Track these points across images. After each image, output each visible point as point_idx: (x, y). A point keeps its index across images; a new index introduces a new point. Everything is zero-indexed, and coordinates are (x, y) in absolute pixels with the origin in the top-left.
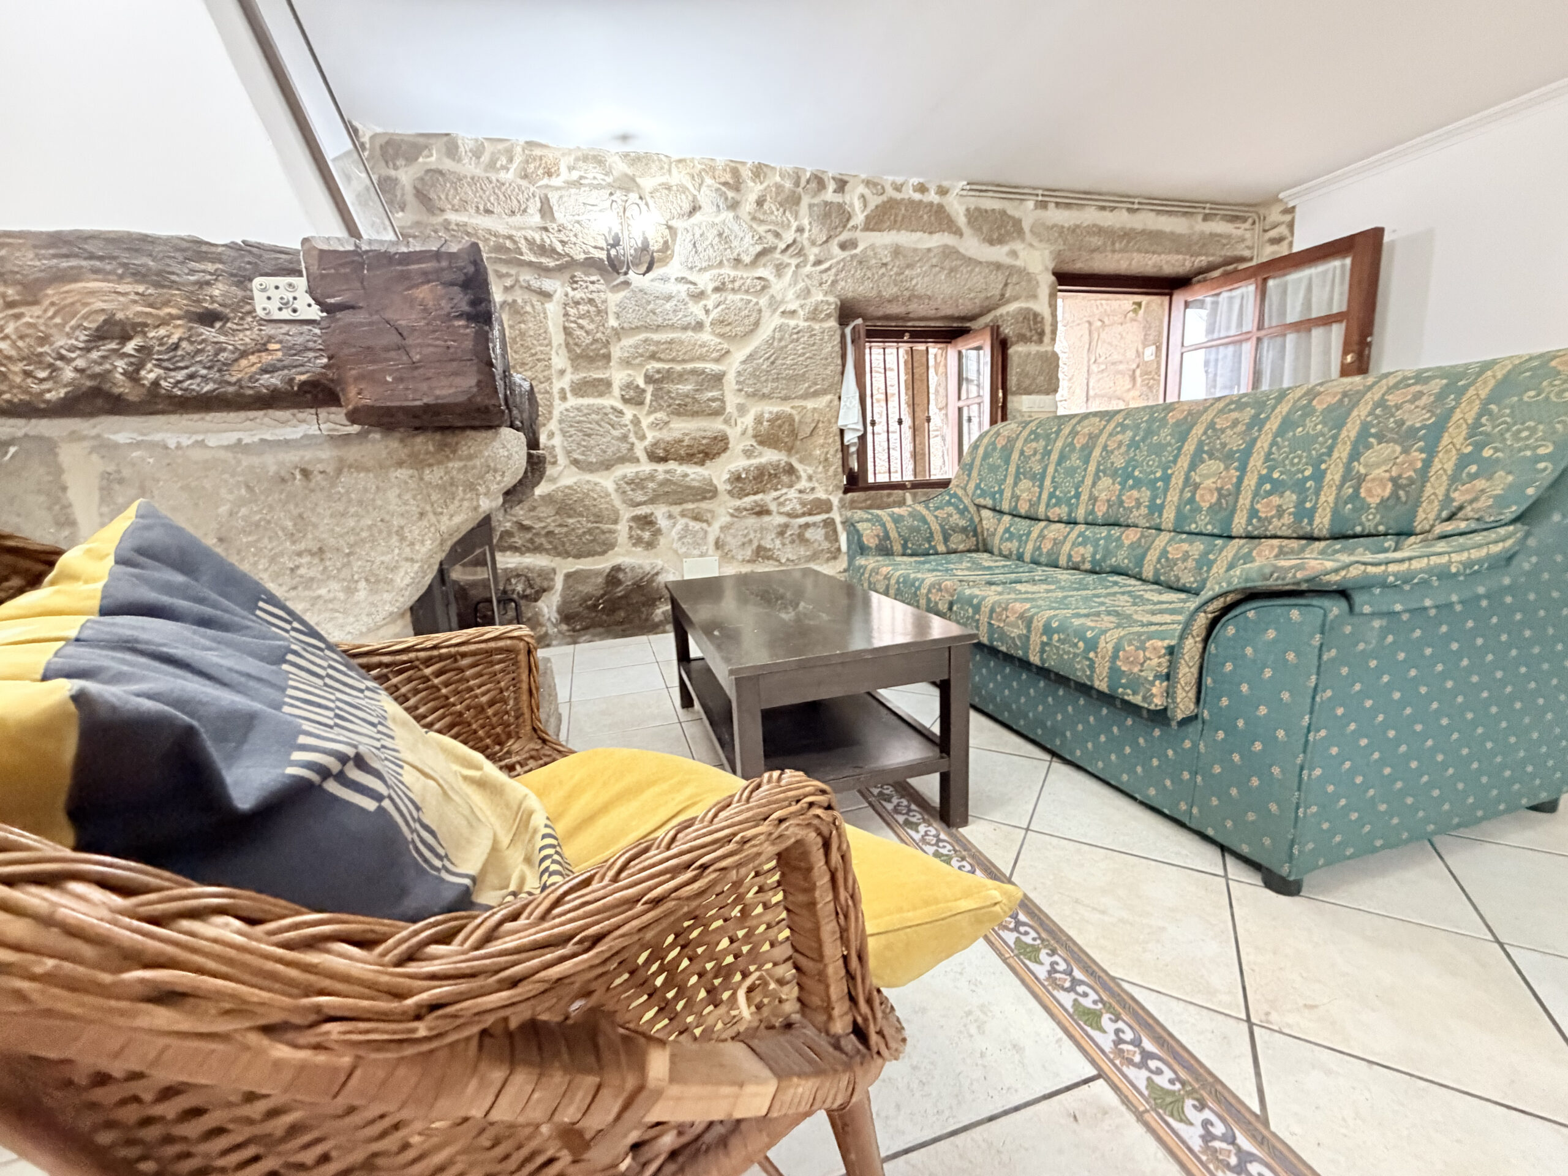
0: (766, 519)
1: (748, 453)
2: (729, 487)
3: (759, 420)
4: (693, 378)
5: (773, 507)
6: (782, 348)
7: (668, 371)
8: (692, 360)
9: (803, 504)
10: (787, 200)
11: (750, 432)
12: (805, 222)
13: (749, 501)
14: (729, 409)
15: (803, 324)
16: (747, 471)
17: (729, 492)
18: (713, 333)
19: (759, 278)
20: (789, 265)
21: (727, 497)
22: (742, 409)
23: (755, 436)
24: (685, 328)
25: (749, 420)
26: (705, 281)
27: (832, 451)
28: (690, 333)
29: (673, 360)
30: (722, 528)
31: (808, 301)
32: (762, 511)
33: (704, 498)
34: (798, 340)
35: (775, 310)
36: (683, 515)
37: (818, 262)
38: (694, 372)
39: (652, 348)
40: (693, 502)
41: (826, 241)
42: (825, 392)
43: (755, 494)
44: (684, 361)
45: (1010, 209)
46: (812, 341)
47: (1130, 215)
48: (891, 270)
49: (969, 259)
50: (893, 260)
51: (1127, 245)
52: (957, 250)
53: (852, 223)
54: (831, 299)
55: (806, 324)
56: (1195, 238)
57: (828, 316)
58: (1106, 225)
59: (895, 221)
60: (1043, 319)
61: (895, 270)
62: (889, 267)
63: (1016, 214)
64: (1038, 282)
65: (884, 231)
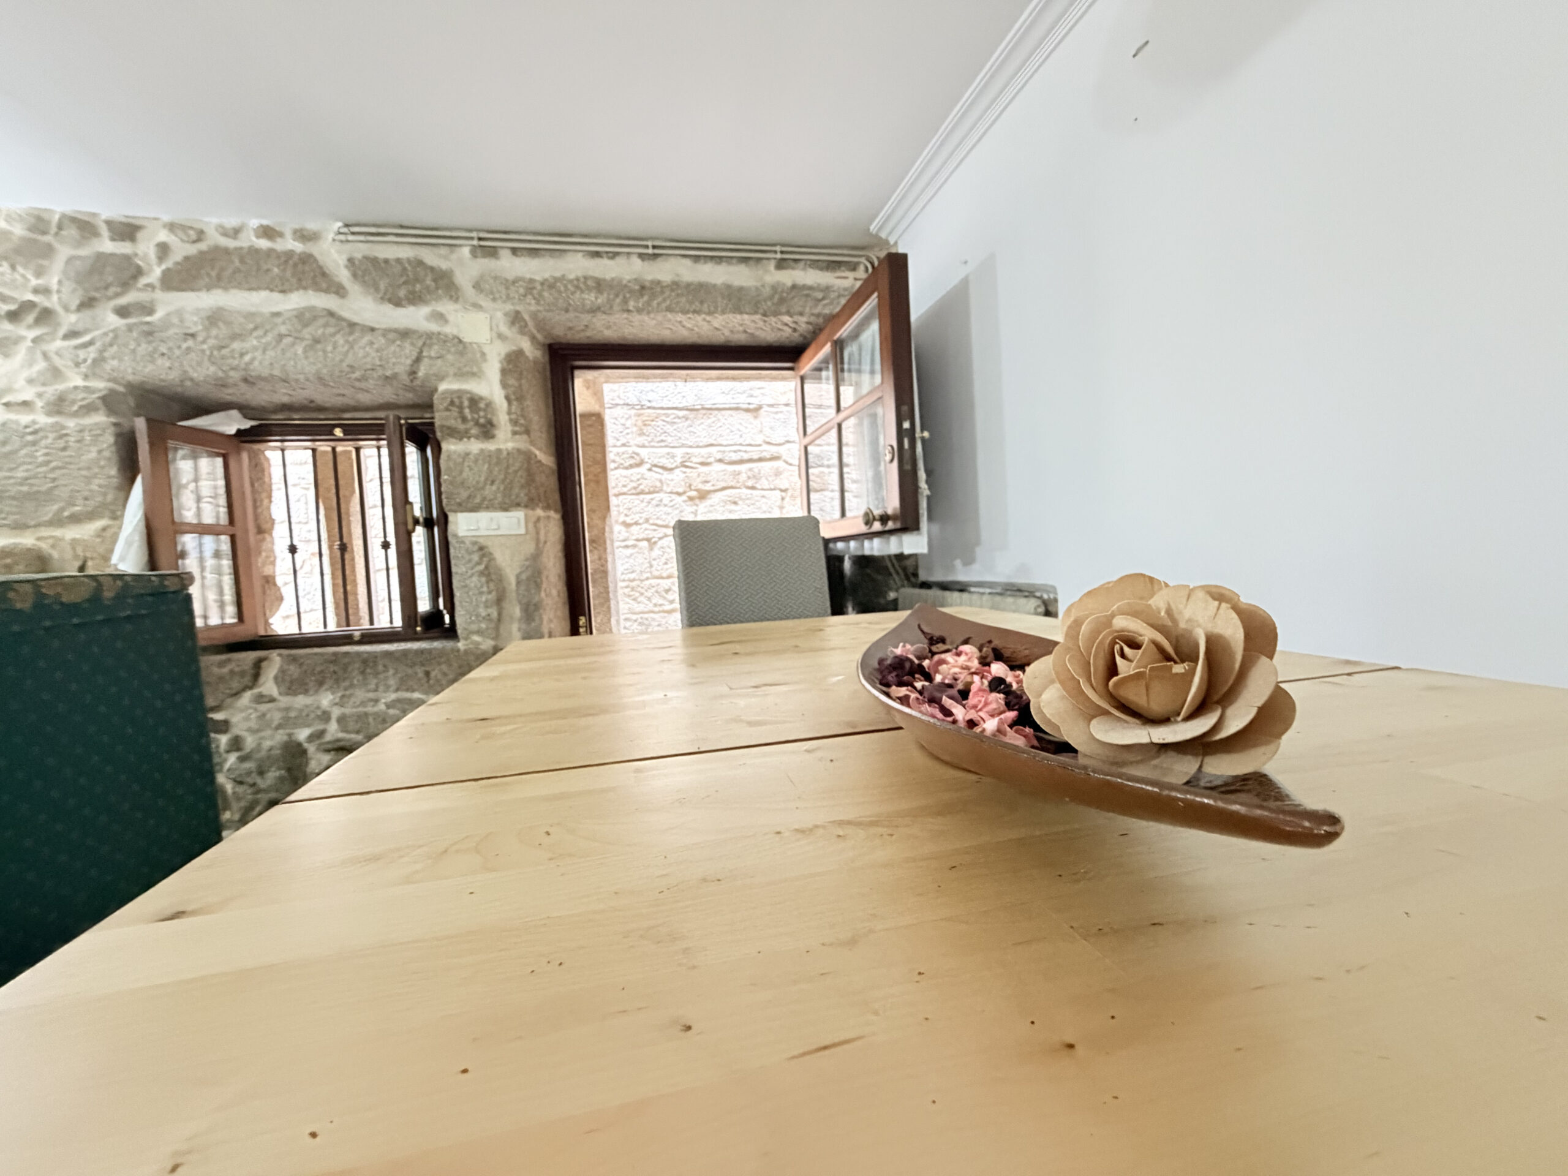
10: (18, 251)
12: (55, 280)
15: (43, 420)
20: (20, 339)
31: (51, 389)
34: (34, 443)
41: (87, 304)
45: (431, 258)
46: (61, 443)
47: (646, 263)
48: (204, 342)
49: (352, 325)
50: (206, 329)
51: (648, 303)
52: (331, 314)
53: (143, 281)
54: (100, 385)
55: (50, 420)
56: (767, 291)
57: (89, 409)
58: (608, 277)
59: (219, 278)
60: (489, 405)
61: (212, 342)
62: (200, 338)
63: (444, 265)
64: (483, 354)
65: (199, 290)
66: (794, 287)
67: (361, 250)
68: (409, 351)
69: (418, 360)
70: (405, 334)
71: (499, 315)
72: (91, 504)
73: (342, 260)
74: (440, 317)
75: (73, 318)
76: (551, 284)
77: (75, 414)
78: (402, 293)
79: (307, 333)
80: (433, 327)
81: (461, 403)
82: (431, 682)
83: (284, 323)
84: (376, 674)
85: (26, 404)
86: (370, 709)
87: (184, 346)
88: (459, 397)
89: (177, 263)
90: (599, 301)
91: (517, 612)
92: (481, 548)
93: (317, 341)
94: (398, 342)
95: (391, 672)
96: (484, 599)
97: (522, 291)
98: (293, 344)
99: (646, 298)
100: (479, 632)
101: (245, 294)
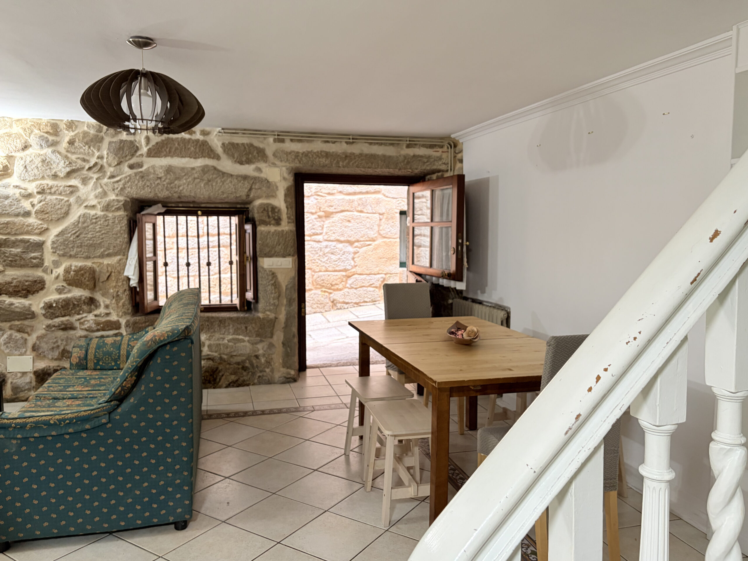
0: (72, 332)
1: (60, 291)
2: (44, 312)
3: (67, 271)
4: (21, 245)
5: (77, 324)
6: (85, 228)
8: (22, 234)
9: (98, 324)
10: (92, 140)
11: (61, 277)
12: (105, 153)
13: (58, 321)
14: (46, 264)
15: (100, 213)
16: (57, 302)
17: (44, 315)
18: (37, 217)
19: (70, 186)
20: (91, 178)
21: (43, 318)
22: (56, 264)
23: (65, 280)
24: (17, 215)
25: (60, 270)
26: (32, 188)
27: (121, 291)
28: (21, 218)
30: (38, 338)
31: (103, 200)
32: (67, 327)
33: (26, 319)
34: (96, 223)
35: (80, 205)
36: (11, 328)
37: (112, 177)
38: (22, 241)
40: (18, 320)
41: (119, 164)
42: (115, 254)
43: (63, 316)
44: (16, 234)
45: (256, 143)
46: (106, 223)
47: (348, 145)
48: (164, 181)
49: (224, 173)
50: (165, 175)
51: (349, 163)
52: (215, 168)
53: (139, 153)
54: (121, 198)
55: (102, 213)
56: (401, 159)
57: (118, 209)
58: (331, 151)
59: (170, 152)
60: (279, 210)
61: (167, 181)
62: (163, 179)
63: (261, 146)
64: (277, 187)
65: (162, 157)
66: (414, 156)
67: (228, 139)
68: (247, 185)
69: (250, 189)
70: (245, 178)
71: (284, 169)
72: (117, 249)
73: (219, 144)
74: (259, 170)
75: (112, 169)
76: (306, 154)
77: (113, 211)
78: (244, 159)
79: (205, 177)
80: (256, 174)
81: (268, 209)
82: (248, 331)
83: (196, 173)
84: (225, 327)
85: (93, 207)
86: (221, 342)
87: (156, 183)
88: (267, 207)
89: (153, 146)
90: (327, 162)
91: (285, 302)
92: (273, 274)
93: (209, 181)
94: (242, 182)
95: (231, 326)
96: (273, 296)
97: (293, 157)
98: (200, 182)
99: (347, 161)
100: (270, 310)
101: (179, 159)
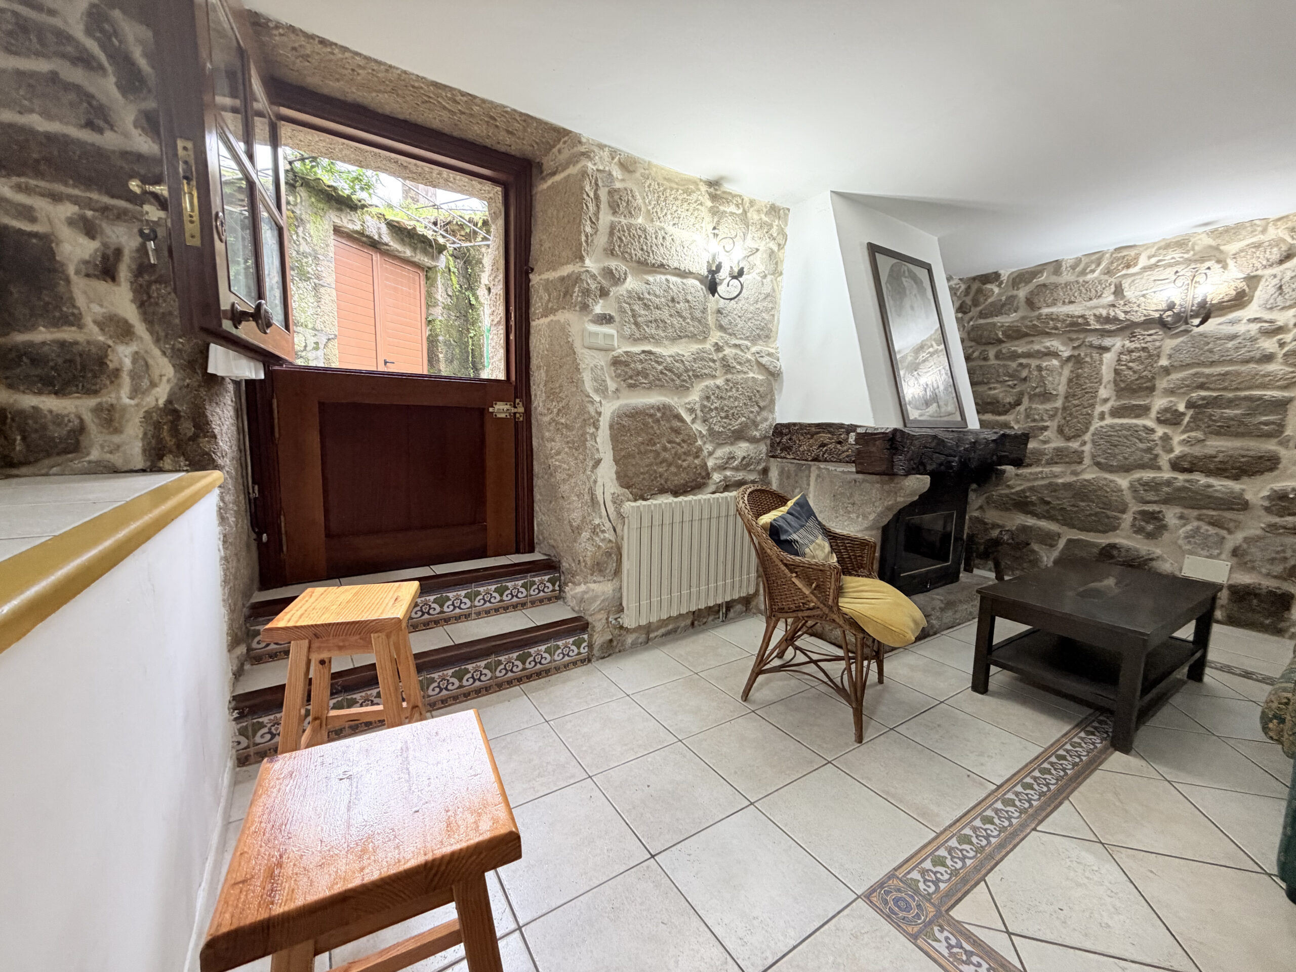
2: (1266, 504)
4: (1245, 404)
7: (1217, 397)
8: (1250, 388)
14: (1289, 432)
17: (1266, 508)
18: (1285, 362)
21: (1263, 513)
24: (1247, 362)
26: (1286, 318)
28: (1253, 365)
29: (1225, 389)
33: (1231, 509)
38: (1246, 398)
39: (1201, 380)
40: (1215, 510)
44: (1237, 389)
